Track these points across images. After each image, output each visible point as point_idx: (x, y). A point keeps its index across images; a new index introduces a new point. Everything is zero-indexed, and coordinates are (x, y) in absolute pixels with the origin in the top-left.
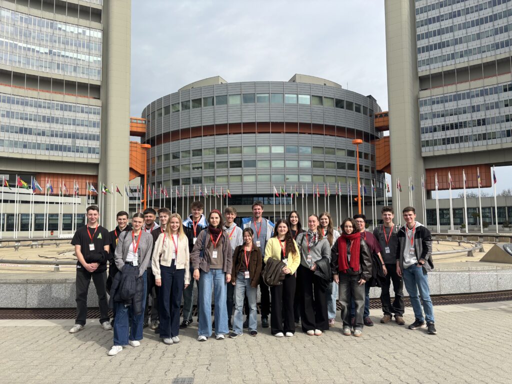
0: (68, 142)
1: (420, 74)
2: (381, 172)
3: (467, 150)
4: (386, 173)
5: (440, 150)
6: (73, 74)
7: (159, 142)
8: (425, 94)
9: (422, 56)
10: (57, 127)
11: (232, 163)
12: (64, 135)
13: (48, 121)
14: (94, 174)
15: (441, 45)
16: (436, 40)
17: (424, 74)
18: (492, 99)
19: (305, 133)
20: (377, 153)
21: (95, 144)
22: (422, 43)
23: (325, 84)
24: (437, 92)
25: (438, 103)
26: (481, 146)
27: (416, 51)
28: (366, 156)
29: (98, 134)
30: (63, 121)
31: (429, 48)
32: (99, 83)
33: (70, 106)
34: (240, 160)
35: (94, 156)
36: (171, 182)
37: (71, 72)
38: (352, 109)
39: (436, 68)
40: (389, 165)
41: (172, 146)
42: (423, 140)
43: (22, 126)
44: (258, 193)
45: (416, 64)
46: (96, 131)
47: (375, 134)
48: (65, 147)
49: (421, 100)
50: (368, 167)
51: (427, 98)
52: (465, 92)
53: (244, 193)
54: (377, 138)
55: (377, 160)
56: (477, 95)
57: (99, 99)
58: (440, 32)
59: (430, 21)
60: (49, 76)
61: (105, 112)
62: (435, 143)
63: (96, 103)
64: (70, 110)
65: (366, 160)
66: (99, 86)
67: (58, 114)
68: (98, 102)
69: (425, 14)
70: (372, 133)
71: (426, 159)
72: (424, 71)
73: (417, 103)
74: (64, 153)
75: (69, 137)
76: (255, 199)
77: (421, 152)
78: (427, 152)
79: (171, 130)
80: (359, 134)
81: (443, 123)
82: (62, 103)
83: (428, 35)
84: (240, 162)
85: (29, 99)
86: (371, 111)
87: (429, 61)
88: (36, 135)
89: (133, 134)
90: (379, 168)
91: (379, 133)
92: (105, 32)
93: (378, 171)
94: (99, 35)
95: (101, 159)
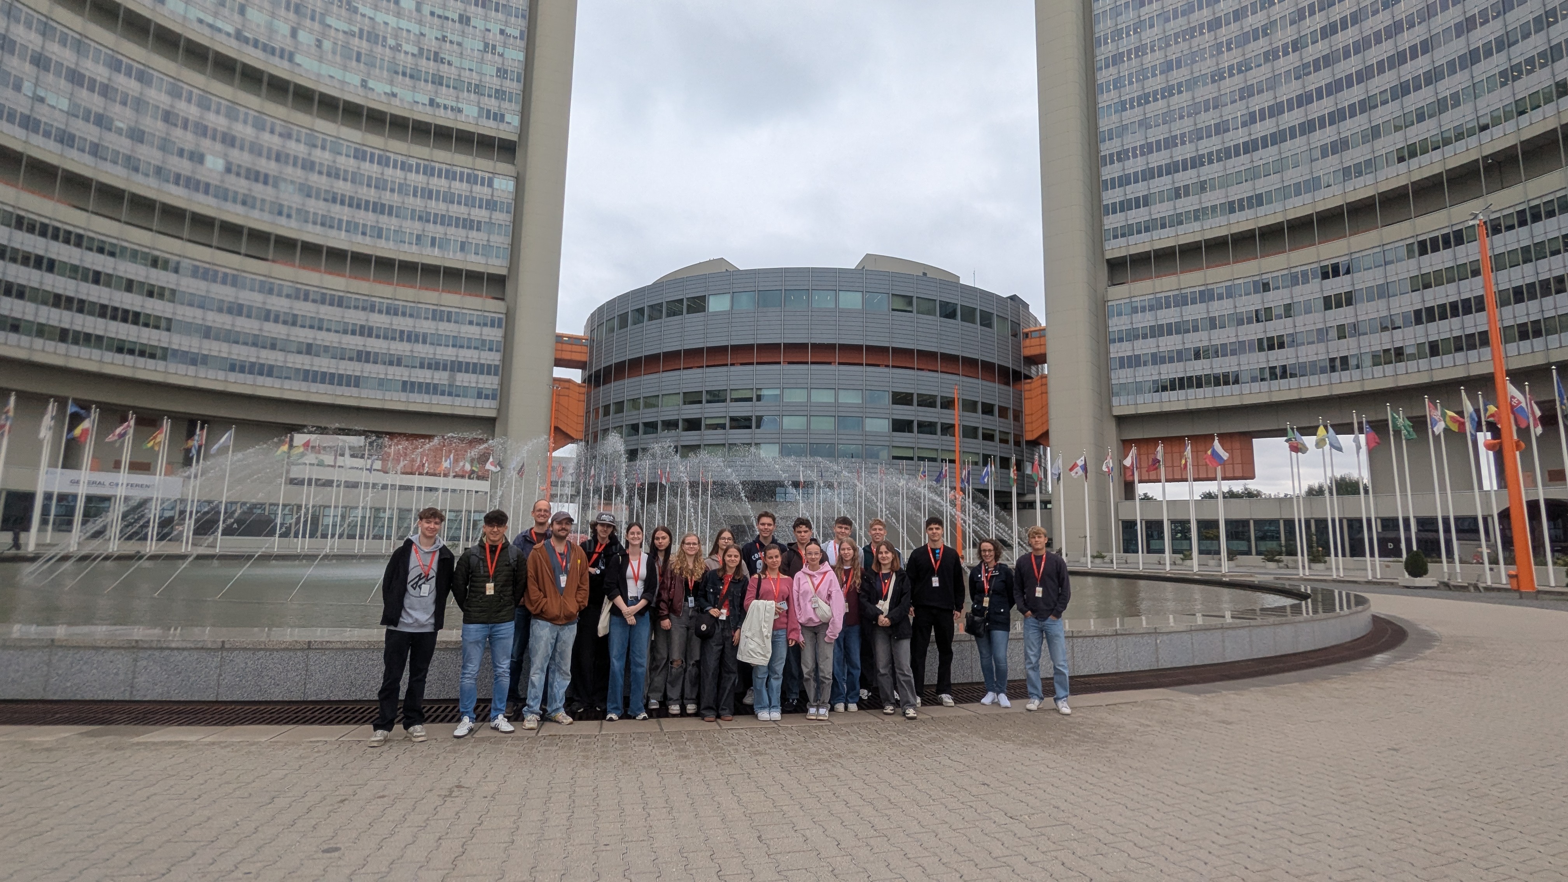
0: (441, 377)
1: (1109, 256)
2: (1033, 444)
6: (459, 256)
7: (607, 380)
8: (1119, 294)
9: (1112, 221)
10: (423, 351)
11: (733, 420)
12: (435, 365)
13: (409, 340)
16: (1139, 189)
17: (1117, 254)
19: (878, 366)
20: (1028, 407)
21: (490, 382)
23: (925, 274)
24: (1143, 290)
25: (1143, 310)
27: (1100, 210)
28: (1003, 412)
29: (497, 363)
30: (437, 341)
31: (1126, 206)
32: (504, 272)
33: (450, 313)
34: (749, 414)
35: (487, 403)
37: (455, 252)
38: (973, 322)
39: (1140, 244)
40: (1046, 435)
42: (1114, 381)
43: (361, 348)
45: (1099, 237)
46: (493, 358)
47: (1024, 370)
48: (436, 386)
49: (1110, 303)
50: (1008, 433)
51: (1122, 302)
52: (1197, 289)
54: (1028, 377)
55: (1026, 419)
56: (1221, 297)
57: (503, 299)
58: (1146, 175)
59: (1124, 156)
60: (416, 260)
61: (508, 322)
62: (1138, 388)
63: (494, 307)
64: (449, 321)
65: (1002, 420)
66: (504, 276)
67: (426, 326)
68: (500, 306)
69: (1118, 141)
70: (1017, 369)
71: (1121, 420)
72: (1116, 248)
73: (1103, 312)
74: (434, 397)
75: (445, 369)
77: (1111, 407)
78: (1124, 405)
79: (629, 356)
80: (988, 369)
81: (1154, 350)
82: (435, 307)
83: (1124, 181)
85: (378, 300)
86: (1016, 325)
87: (1127, 231)
88: (385, 363)
89: (559, 363)
90: (1028, 437)
91: (1033, 368)
92: (519, 181)
93: (1029, 443)
94: (510, 185)
95: (499, 410)
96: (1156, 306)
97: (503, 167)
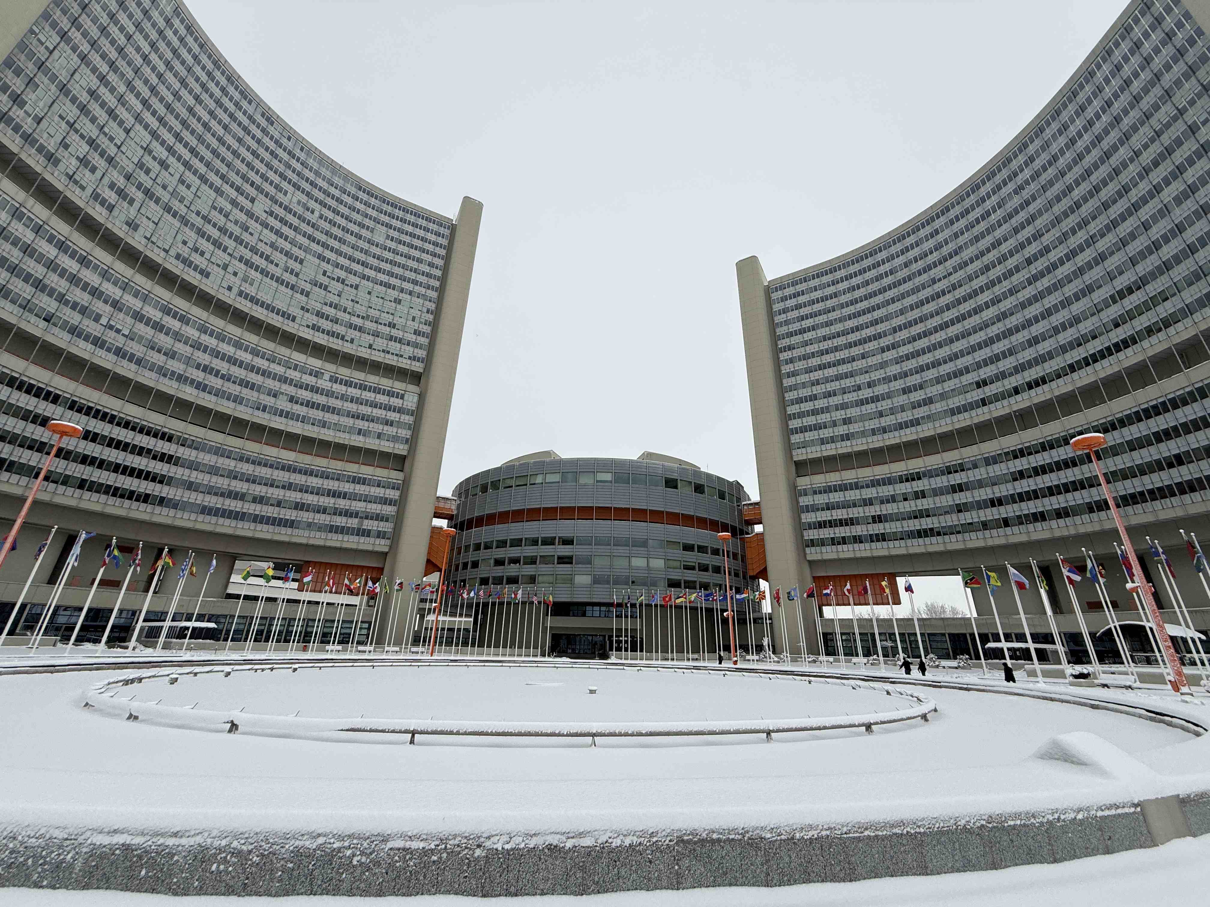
0: (353, 523)
1: (796, 459)
2: (755, 578)
3: (864, 554)
4: (761, 580)
5: (829, 553)
6: (376, 442)
7: (469, 527)
8: (804, 482)
9: (796, 439)
10: (342, 504)
11: (559, 558)
12: (350, 514)
13: (334, 496)
14: (380, 566)
15: (817, 427)
16: (810, 420)
17: (800, 458)
18: (886, 491)
19: (656, 523)
20: (749, 554)
21: (387, 527)
22: (795, 424)
24: (819, 480)
25: (820, 493)
26: (880, 549)
27: (788, 432)
28: (736, 555)
29: (394, 514)
31: (803, 430)
32: (405, 453)
33: (365, 479)
34: (571, 554)
35: (383, 542)
36: (478, 580)
37: (373, 439)
38: (714, 496)
39: (814, 452)
40: (765, 569)
41: (484, 534)
42: (806, 538)
43: (298, 501)
44: (594, 600)
45: (789, 448)
46: (391, 510)
47: (744, 528)
48: (348, 529)
49: (799, 488)
50: (739, 570)
51: (807, 487)
53: (575, 600)
54: (747, 533)
55: (749, 562)
56: (868, 486)
57: (402, 471)
58: (815, 412)
59: (799, 401)
61: (404, 487)
62: (822, 543)
63: (396, 476)
65: (735, 561)
66: (405, 456)
68: (400, 475)
69: (795, 392)
70: (741, 527)
71: (812, 564)
72: (800, 455)
73: (795, 493)
74: (346, 536)
75: (356, 517)
76: (588, 608)
77: (805, 554)
78: (813, 554)
79: (487, 512)
80: (724, 526)
83: (801, 415)
84: (571, 558)
86: (739, 499)
87: (804, 445)
88: (314, 512)
89: (437, 515)
90: (751, 573)
91: (751, 529)
92: (422, 398)
93: (751, 577)
94: (416, 399)
95: (391, 547)
96: (828, 490)
97: (412, 388)
